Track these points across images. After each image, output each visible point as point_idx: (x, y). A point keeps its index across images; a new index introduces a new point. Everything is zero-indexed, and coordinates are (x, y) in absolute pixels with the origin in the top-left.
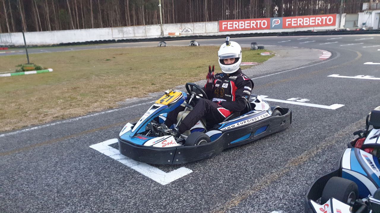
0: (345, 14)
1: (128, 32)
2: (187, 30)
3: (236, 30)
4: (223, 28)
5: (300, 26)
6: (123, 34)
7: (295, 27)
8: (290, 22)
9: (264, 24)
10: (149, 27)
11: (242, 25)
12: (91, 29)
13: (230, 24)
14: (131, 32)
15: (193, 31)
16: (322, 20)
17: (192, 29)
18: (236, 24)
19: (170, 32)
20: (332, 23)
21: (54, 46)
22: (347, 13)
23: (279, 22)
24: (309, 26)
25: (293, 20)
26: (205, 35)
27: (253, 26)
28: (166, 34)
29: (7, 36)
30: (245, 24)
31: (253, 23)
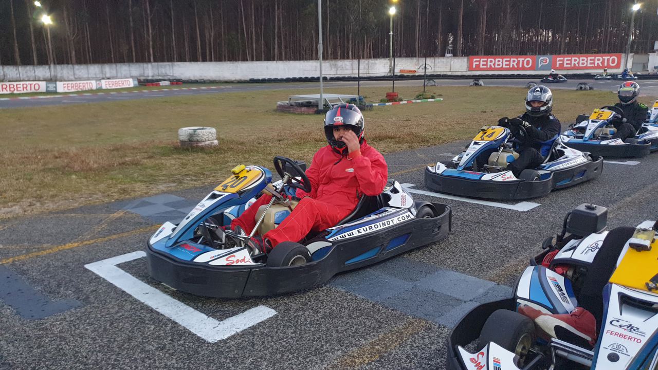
0: (633, 54)
1: (344, 67)
3: (491, 69)
4: (474, 67)
5: (575, 68)
6: (337, 70)
7: (567, 68)
8: (561, 62)
9: (528, 63)
10: (373, 62)
11: (499, 63)
13: (483, 61)
14: (347, 67)
15: (433, 69)
16: (604, 60)
17: (432, 65)
18: (491, 62)
19: (403, 69)
20: (616, 65)
21: (240, 82)
22: (636, 53)
23: (548, 61)
24: (586, 68)
25: (566, 59)
26: (449, 74)
27: (513, 65)
28: (397, 72)
30: (502, 63)
31: (514, 61)
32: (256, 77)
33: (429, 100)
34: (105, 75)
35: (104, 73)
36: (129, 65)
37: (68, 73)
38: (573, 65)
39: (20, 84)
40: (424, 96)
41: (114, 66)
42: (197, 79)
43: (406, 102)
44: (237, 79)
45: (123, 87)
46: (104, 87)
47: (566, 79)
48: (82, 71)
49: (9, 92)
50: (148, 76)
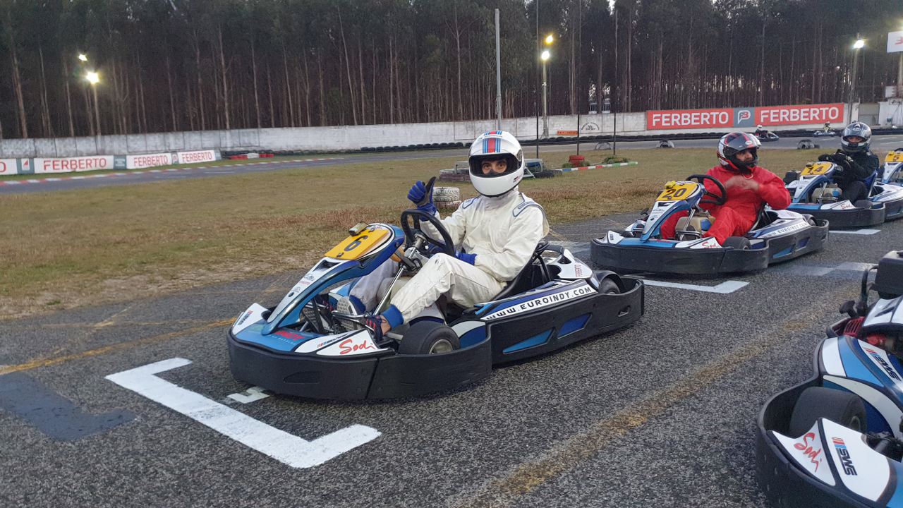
0: (858, 104)
2: (590, 127)
4: (654, 124)
5: (784, 123)
6: (475, 133)
7: (775, 124)
8: (767, 116)
9: (724, 118)
10: (522, 122)
11: (686, 119)
12: (415, 125)
13: (666, 117)
15: (600, 128)
16: (821, 112)
17: (599, 124)
18: (676, 117)
19: (560, 130)
20: (838, 118)
21: (349, 152)
22: (862, 102)
23: (749, 115)
24: (799, 122)
25: (772, 111)
26: (622, 134)
27: (705, 121)
28: (553, 133)
29: (252, 134)
30: (691, 119)
31: (705, 116)
32: (369, 146)
33: (622, 164)
34: (169, 146)
35: (167, 144)
36: (201, 133)
37: (120, 146)
38: (781, 120)
39: (83, 160)
40: (616, 160)
41: (181, 135)
42: (291, 150)
43: (594, 167)
44: (344, 148)
45: (204, 161)
46: (181, 162)
47: (778, 137)
48: (139, 143)
49: (70, 170)
50: (226, 147)
